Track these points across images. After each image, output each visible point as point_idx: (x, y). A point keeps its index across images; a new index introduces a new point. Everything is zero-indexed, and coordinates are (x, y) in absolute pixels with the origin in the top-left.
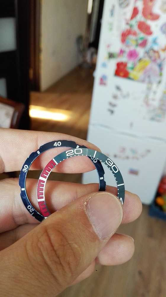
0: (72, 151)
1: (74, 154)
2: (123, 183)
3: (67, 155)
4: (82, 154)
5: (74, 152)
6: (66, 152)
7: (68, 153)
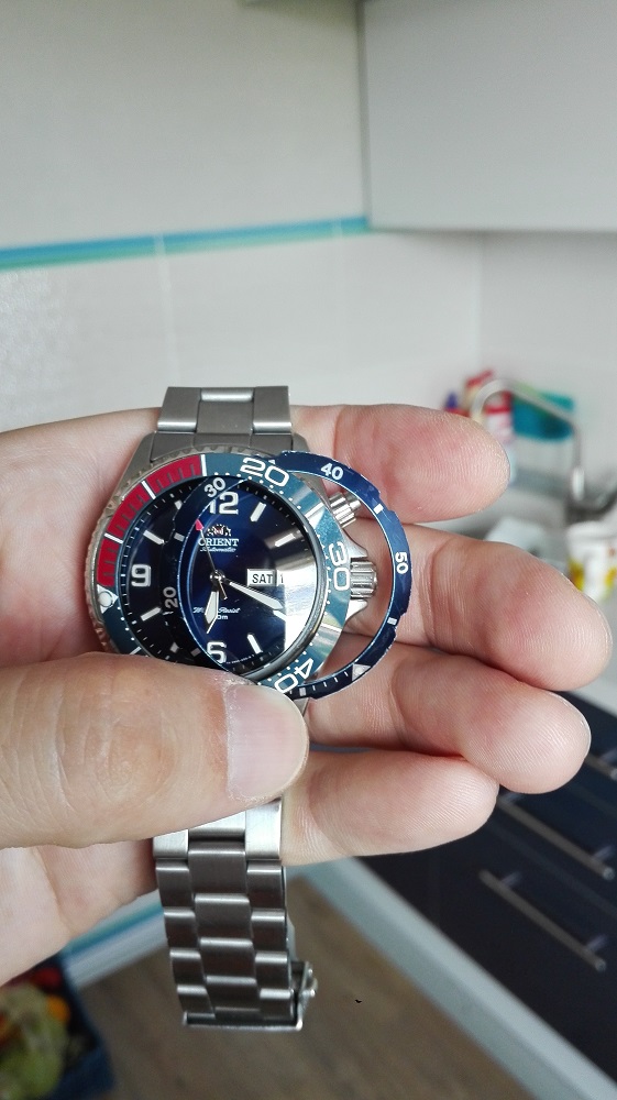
0: (259, 466)
1: (261, 475)
3: (243, 469)
4: (281, 488)
5: (263, 472)
6: (245, 460)
7: (249, 463)
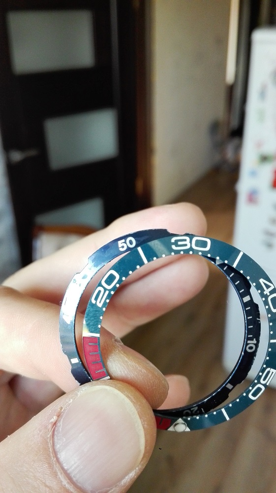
0: (100, 292)
1: (107, 292)
2: (239, 251)
5: (105, 290)
